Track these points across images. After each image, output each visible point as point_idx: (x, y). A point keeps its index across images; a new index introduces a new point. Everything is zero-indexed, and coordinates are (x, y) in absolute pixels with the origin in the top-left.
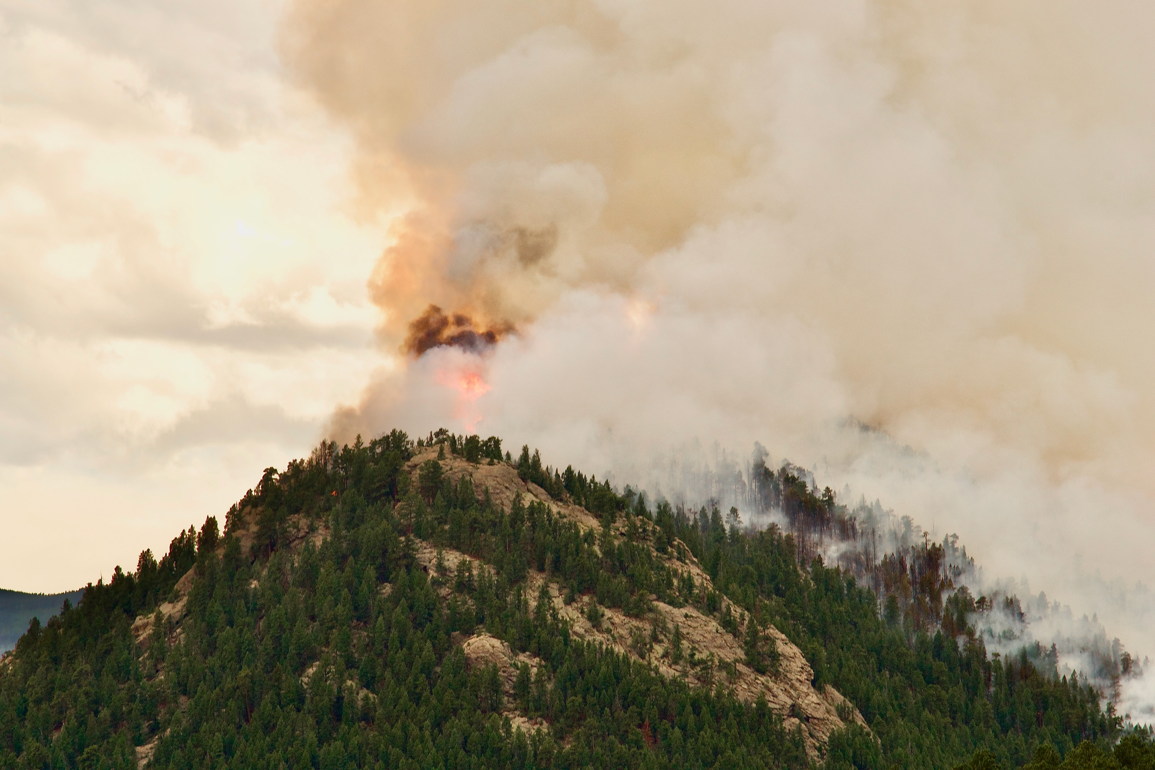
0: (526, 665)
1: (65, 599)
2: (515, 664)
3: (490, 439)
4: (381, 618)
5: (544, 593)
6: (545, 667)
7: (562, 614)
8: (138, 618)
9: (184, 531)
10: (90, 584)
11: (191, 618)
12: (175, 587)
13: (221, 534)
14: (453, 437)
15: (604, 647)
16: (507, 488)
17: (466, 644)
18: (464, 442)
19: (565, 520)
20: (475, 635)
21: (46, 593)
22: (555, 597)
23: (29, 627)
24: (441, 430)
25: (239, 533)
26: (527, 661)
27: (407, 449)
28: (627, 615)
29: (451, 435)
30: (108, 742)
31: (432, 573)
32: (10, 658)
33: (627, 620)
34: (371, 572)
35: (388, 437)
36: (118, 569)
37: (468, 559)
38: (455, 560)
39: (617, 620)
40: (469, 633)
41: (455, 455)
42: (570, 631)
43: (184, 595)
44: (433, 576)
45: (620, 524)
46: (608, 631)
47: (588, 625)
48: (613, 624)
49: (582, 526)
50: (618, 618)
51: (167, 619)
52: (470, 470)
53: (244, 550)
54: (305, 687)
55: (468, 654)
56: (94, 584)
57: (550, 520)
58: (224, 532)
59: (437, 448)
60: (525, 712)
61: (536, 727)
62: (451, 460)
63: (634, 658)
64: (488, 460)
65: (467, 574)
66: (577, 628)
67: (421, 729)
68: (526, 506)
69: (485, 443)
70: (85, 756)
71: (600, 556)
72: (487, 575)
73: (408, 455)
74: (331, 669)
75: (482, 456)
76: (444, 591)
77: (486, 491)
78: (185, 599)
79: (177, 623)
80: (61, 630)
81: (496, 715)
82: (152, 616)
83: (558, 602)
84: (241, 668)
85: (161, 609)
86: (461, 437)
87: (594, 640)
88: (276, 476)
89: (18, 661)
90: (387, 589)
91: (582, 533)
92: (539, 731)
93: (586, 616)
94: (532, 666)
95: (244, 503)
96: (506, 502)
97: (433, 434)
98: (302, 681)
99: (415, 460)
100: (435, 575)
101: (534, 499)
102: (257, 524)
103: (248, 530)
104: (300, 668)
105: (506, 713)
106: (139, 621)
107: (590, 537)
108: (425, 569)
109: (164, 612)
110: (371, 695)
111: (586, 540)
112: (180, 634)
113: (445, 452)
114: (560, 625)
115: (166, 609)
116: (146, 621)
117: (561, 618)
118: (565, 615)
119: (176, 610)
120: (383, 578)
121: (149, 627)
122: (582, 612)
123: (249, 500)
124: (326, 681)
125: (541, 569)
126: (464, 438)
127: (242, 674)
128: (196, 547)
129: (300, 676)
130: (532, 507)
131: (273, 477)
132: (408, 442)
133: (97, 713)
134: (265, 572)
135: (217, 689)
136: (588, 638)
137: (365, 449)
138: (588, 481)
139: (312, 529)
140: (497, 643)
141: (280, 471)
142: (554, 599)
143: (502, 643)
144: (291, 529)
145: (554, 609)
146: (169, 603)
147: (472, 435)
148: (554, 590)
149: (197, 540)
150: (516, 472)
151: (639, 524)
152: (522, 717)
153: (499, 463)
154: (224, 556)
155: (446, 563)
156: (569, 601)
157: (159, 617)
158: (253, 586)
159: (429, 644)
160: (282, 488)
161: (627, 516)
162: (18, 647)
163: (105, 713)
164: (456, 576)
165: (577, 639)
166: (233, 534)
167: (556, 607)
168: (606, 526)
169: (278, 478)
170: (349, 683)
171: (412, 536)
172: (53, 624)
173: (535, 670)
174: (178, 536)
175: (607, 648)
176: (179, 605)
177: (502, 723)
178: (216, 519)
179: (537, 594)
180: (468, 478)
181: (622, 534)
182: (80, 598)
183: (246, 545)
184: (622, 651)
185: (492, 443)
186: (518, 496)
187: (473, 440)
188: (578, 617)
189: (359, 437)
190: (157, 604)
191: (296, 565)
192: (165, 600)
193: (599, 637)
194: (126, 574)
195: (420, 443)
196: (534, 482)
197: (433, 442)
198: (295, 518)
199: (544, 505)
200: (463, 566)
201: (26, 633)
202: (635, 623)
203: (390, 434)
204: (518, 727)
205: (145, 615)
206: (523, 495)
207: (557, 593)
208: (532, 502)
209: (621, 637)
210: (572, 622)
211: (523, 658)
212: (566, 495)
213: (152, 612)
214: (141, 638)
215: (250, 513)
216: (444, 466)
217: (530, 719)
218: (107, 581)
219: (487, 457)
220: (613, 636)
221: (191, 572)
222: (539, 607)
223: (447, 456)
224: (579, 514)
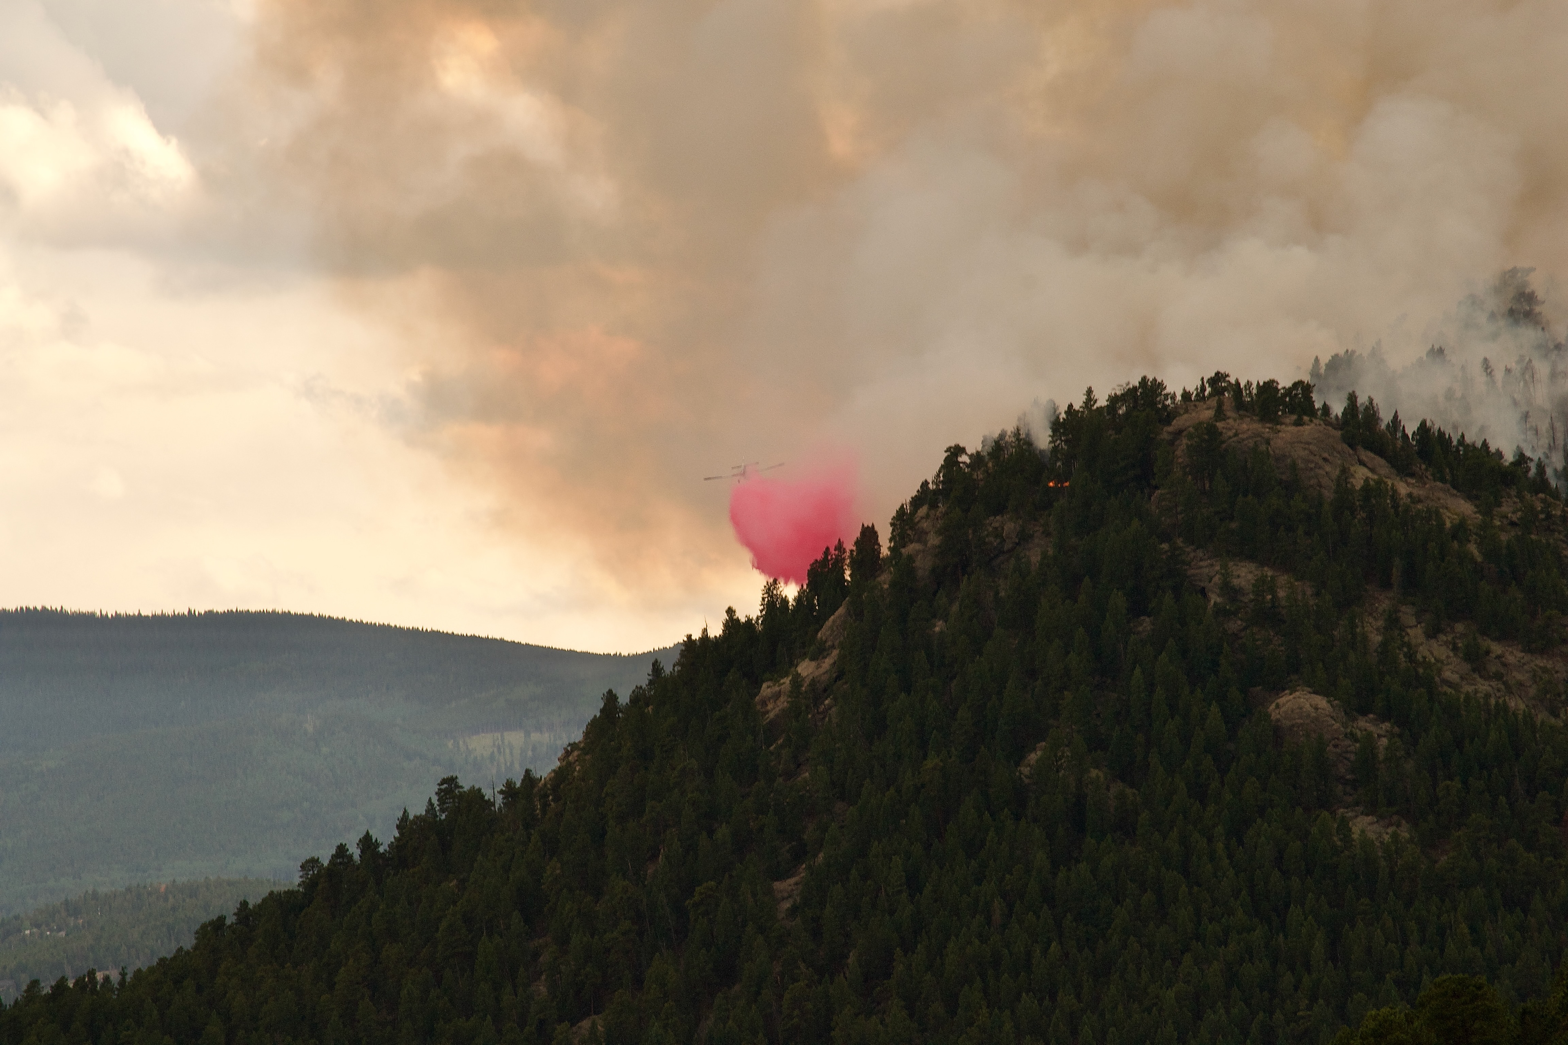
0: (1370, 735)
1: (654, 660)
2: (1351, 733)
3: (1296, 385)
4: (1138, 671)
5: (1393, 622)
6: (1400, 736)
7: (1423, 652)
8: (764, 685)
9: (828, 549)
10: (689, 637)
11: (846, 683)
12: (819, 635)
13: (885, 551)
14: (1238, 383)
15: (1493, 701)
16: (1325, 460)
17: (1273, 706)
18: (1255, 391)
19: (1420, 506)
20: (1287, 692)
21: (625, 653)
22: (1411, 627)
23: (601, 705)
24: (1217, 374)
25: (911, 548)
26: (1371, 728)
27: (1165, 407)
28: (1528, 650)
29: (1233, 381)
30: (731, 876)
31: (1214, 598)
32: (576, 753)
33: (1527, 657)
34: (1118, 600)
35: (1135, 388)
36: (730, 611)
37: (1270, 573)
38: (1250, 576)
39: (1511, 659)
40: (1278, 688)
41: (1241, 412)
42: (1437, 679)
43: (833, 647)
44: (1215, 603)
45: (1509, 508)
46: (1498, 676)
47: (1466, 667)
48: (1505, 665)
49: (1448, 514)
50: (1514, 655)
51: (810, 685)
52: (1266, 436)
53: (920, 573)
54: (1026, 781)
55: (1278, 720)
56: (696, 636)
57: (1396, 506)
58: (890, 548)
59: (1213, 402)
60: (1371, 808)
61: (1390, 830)
62: (1235, 420)
63: (1541, 716)
64: (1294, 417)
65: (1269, 597)
66: (1447, 674)
67: (1210, 840)
68: (1358, 487)
69: (1288, 391)
70: (697, 898)
71: (1479, 560)
72: (1300, 597)
73: (1168, 415)
74: (1063, 752)
75: (1284, 412)
76: (1234, 625)
77: (1294, 465)
78: (835, 653)
79: (825, 690)
80: (650, 708)
81: (1325, 814)
82: (787, 681)
83: (1416, 634)
84: (925, 757)
85: (799, 669)
86: (1249, 384)
87: (1476, 692)
88: (964, 458)
89: (588, 757)
90: (1146, 624)
91: (1448, 524)
92: (1395, 836)
93: (1461, 655)
94: (1379, 736)
95: (916, 502)
96: (1325, 481)
97: (1205, 381)
98: (1021, 773)
99: (1177, 423)
100: (1219, 600)
101: (1370, 475)
102: (939, 532)
103: (925, 543)
104: (1018, 754)
105: (1342, 810)
106: (766, 689)
107: (1460, 530)
108: (1203, 592)
109: (804, 674)
110: (1129, 791)
111: (1454, 537)
112: (830, 708)
113: (1225, 408)
114: (1421, 671)
115: (806, 668)
116: (777, 689)
117: (1421, 660)
118: (1427, 654)
119: (822, 670)
120: (1138, 609)
121: (782, 699)
122: (1455, 649)
123: (924, 496)
124: (1058, 771)
125: (1386, 585)
126: (1254, 386)
127: (929, 764)
128: (848, 573)
129: (1017, 764)
130: (1366, 488)
131: (960, 459)
132: (1167, 395)
133: (711, 832)
134: (955, 608)
135: (892, 790)
136: (1468, 688)
137: (1100, 409)
138: (1455, 443)
139: (1024, 538)
140: (1321, 702)
141: (970, 451)
142: (1409, 630)
143: (1329, 702)
144: (992, 539)
145: (1409, 645)
146: (812, 659)
147: (1267, 380)
148: (1407, 614)
149: (848, 561)
150: (1339, 433)
151: (1539, 506)
152: (1367, 815)
153: (1311, 421)
154: (890, 585)
155: (1235, 582)
156: (1432, 633)
157: (797, 681)
158: (937, 629)
159: (1215, 708)
160: (975, 477)
161: (1520, 496)
162: (587, 734)
163: (723, 832)
164: (1252, 601)
165: (1449, 690)
166: (903, 550)
167: (1413, 642)
168: (1487, 511)
169: (968, 461)
170: (1094, 773)
171: (1179, 542)
172: (638, 698)
173: (1384, 741)
174: (820, 556)
175: (1497, 703)
176: (827, 663)
177: (1336, 826)
178: (876, 528)
179: (1380, 623)
180: (1263, 447)
181: (1513, 524)
182: (676, 657)
183: (923, 565)
184: (1522, 706)
185: (1300, 391)
186: (1344, 471)
187: (1269, 387)
188: (1448, 657)
189: (1090, 391)
190: (793, 664)
191: (1002, 594)
192: (803, 656)
193: (1484, 687)
194: (743, 619)
195: (1186, 395)
196: (1366, 448)
197: (1206, 393)
198: (996, 521)
199: (1385, 483)
200: (1263, 586)
201: (598, 715)
202: (1541, 662)
203: (1138, 385)
204: (1363, 831)
205: (776, 681)
206: (1352, 469)
207: (1412, 621)
208: (1367, 480)
209: (1521, 684)
210: (1439, 665)
211: (1364, 724)
212: (1420, 467)
213: (787, 675)
214: (772, 715)
215: (927, 516)
216: (1224, 431)
217: (1381, 817)
218: (716, 631)
219: (1292, 412)
220: (1505, 683)
221: (841, 611)
222: (1384, 644)
223: (1229, 414)
224: (1441, 495)
